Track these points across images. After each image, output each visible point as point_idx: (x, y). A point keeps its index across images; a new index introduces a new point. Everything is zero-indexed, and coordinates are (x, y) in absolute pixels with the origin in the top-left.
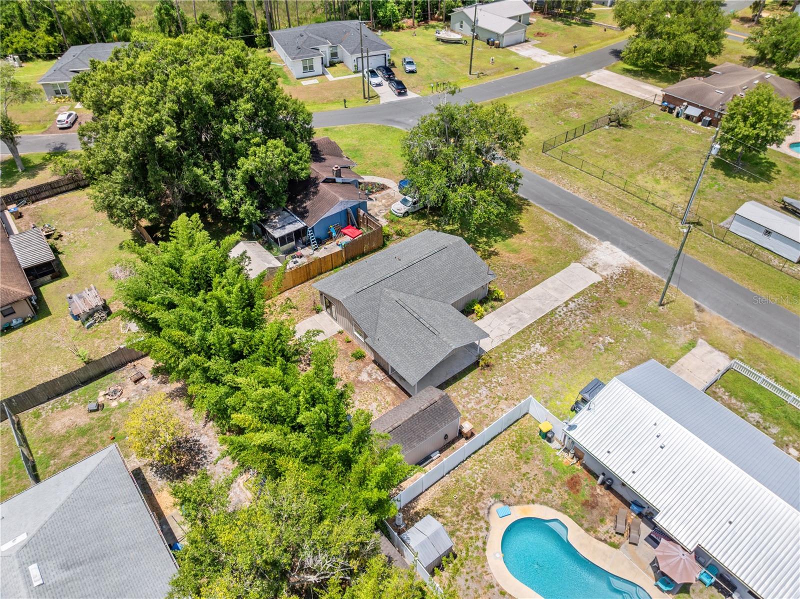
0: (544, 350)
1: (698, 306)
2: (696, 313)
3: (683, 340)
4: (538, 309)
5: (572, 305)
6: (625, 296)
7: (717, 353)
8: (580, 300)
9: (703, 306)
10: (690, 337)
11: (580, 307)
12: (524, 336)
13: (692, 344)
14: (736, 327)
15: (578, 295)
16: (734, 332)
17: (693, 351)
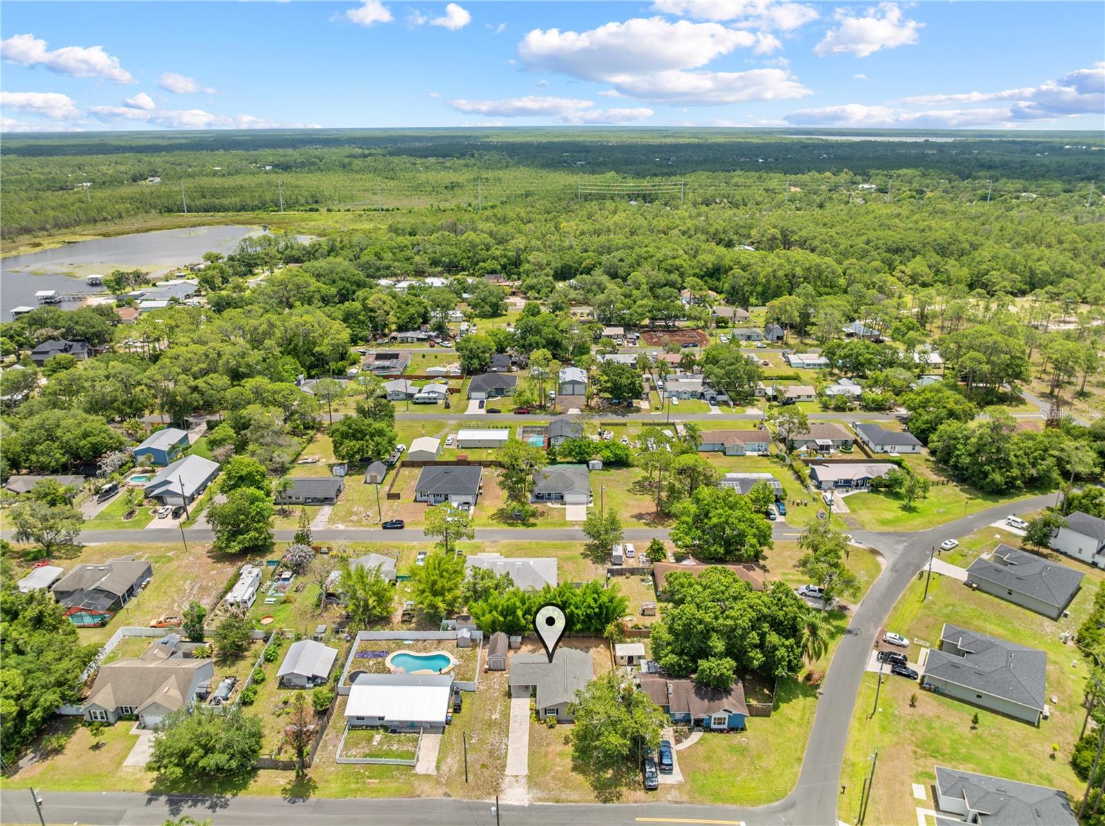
0: (493, 717)
1: (449, 796)
2: (447, 790)
3: (444, 768)
4: (514, 732)
5: (504, 746)
6: (487, 773)
7: (424, 772)
8: (503, 752)
9: (446, 798)
10: (441, 772)
11: (499, 749)
12: (506, 715)
13: (438, 768)
14: (424, 797)
15: (506, 753)
16: (423, 792)
17: (435, 764)
